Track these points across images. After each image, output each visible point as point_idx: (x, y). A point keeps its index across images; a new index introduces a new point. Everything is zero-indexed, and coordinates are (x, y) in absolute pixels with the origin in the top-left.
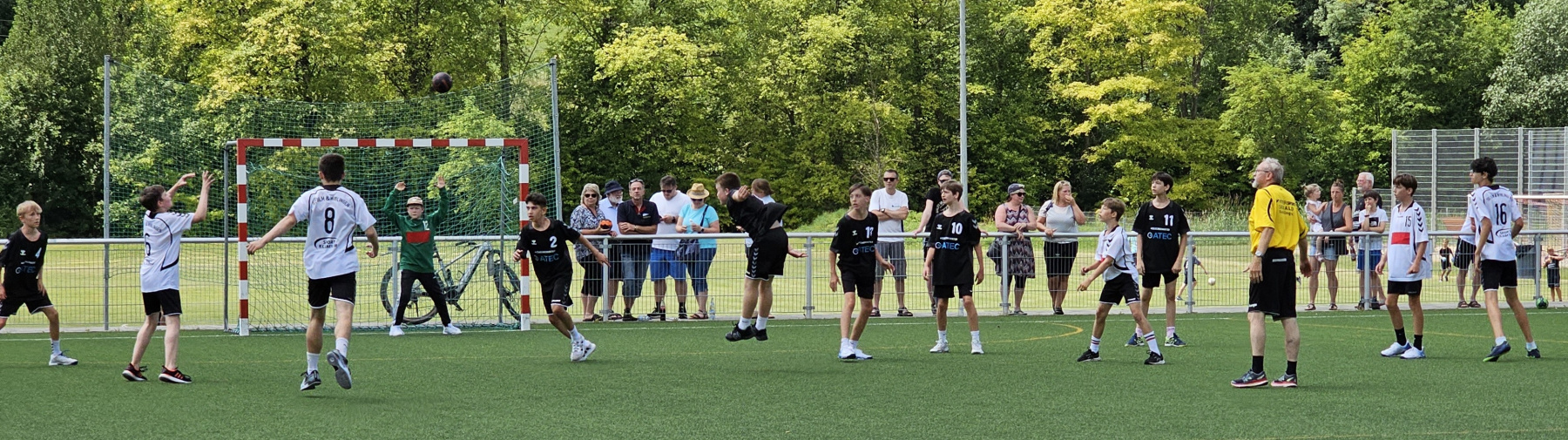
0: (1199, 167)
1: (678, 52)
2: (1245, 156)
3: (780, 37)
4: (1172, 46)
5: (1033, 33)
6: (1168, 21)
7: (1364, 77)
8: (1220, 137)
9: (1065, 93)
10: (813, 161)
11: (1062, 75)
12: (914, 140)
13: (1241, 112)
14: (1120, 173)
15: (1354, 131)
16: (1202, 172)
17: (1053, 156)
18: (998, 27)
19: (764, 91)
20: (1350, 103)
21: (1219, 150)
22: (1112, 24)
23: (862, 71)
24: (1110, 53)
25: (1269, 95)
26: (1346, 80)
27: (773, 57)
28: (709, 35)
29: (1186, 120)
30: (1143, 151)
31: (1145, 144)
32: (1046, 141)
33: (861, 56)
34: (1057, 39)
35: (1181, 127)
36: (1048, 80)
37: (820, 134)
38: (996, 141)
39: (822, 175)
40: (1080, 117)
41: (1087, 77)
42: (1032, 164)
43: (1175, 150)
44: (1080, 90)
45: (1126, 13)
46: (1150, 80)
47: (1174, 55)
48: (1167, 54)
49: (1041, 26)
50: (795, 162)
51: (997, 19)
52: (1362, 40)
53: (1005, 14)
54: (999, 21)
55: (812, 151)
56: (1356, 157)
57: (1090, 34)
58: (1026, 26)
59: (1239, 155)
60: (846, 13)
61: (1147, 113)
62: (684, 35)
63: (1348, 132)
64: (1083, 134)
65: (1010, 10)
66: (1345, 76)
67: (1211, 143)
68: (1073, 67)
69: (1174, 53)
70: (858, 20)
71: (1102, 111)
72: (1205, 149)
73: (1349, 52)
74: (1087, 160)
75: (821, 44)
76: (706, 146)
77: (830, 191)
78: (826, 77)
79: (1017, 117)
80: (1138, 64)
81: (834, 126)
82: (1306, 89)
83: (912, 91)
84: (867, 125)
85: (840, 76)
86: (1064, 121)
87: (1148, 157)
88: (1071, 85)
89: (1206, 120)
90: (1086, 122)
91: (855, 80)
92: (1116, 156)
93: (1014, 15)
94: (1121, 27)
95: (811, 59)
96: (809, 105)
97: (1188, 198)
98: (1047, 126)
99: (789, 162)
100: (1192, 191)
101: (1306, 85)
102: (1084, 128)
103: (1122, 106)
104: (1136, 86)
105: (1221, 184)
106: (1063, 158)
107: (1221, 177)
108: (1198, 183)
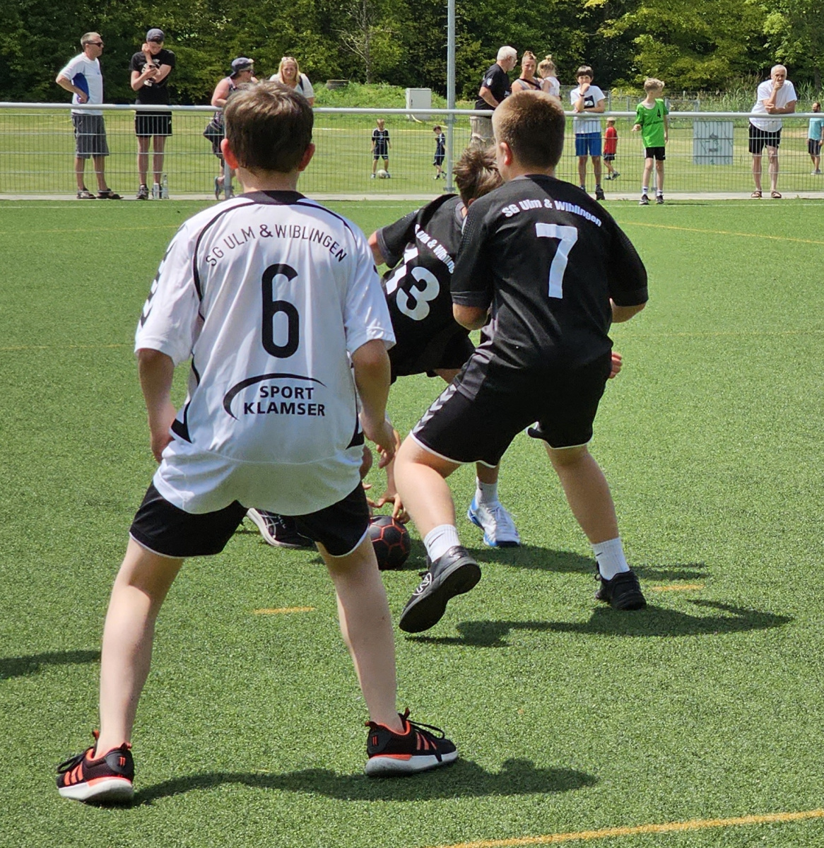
0: (725, 44)
2: (772, 32)
8: (746, 12)
10: (297, 30)
14: (638, 49)
16: (728, 48)
17: (567, 29)
21: (746, 26)
30: (664, 25)
31: (665, 17)
32: (561, 13)
38: (503, 13)
39: (306, 46)
42: (543, 37)
43: (699, 25)
50: (278, 31)
55: (296, 19)
67: (739, 18)
72: (733, 24)
74: (603, 34)
77: (315, 63)
87: (670, 31)
92: (634, 31)
97: (711, 77)
99: (271, 29)
100: (717, 70)
105: (748, 61)
106: (578, 32)
108: (723, 60)
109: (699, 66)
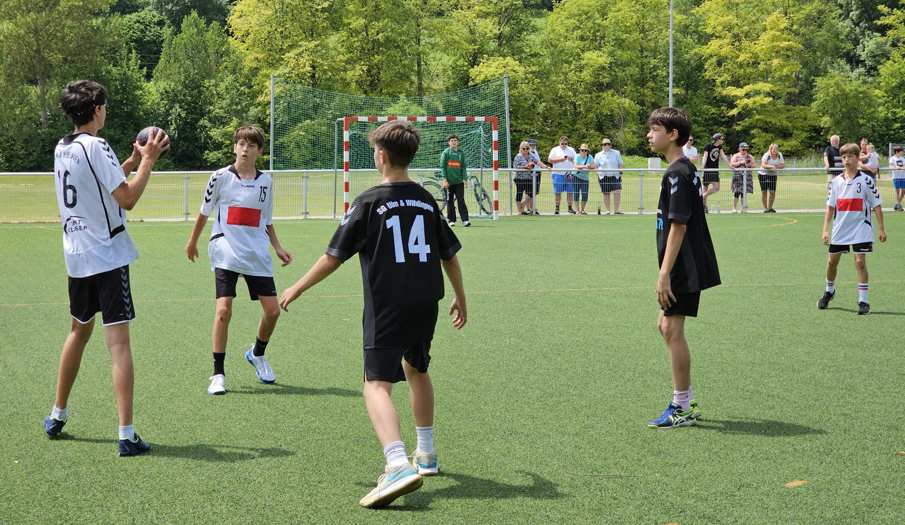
0: (798, 132)
1: (514, 71)
2: (825, 126)
3: (570, 63)
4: (784, 66)
5: (706, 60)
6: (782, 52)
7: (892, 83)
8: (810, 116)
9: (724, 93)
10: (587, 130)
11: (722, 82)
12: (641, 119)
13: (823, 102)
14: (754, 137)
15: (886, 112)
16: (800, 135)
17: (717, 127)
18: (687, 56)
19: (561, 92)
20: (884, 97)
21: (810, 123)
22: (750, 55)
23: (613, 81)
24: (749, 70)
25: (839, 93)
26: (882, 84)
27: (566, 74)
28: (530, 61)
29: (791, 107)
30: (767, 124)
31: (768, 120)
32: (713, 119)
33: (613, 73)
34: (719, 64)
35: (788, 111)
36: (714, 86)
37: (591, 115)
39: (592, 137)
40: (732, 106)
41: (737, 83)
42: (705, 131)
43: (785, 123)
44: (732, 91)
45: (759, 48)
46: (771, 85)
47: (785, 71)
48: (781, 70)
49: (711, 56)
50: (577, 130)
51: (687, 52)
52: (890, 62)
53: (691, 50)
54: (688, 54)
55: (586, 125)
56: (887, 127)
57: (739, 60)
58: (703, 56)
59: (822, 126)
60: (605, 50)
61: (770, 103)
62: (517, 62)
63: (882, 112)
64: (734, 115)
65: (693, 47)
66: (881, 82)
67: (805, 119)
68: (729, 79)
69: (785, 70)
70: (611, 54)
71: (744, 103)
72: (802, 122)
73: (883, 69)
74: (735, 129)
75: (591, 67)
76: (529, 122)
77: (596, 146)
78: (593, 85)
79: (697, 106)
80: (764, 76)
81: (598, 111)
82: (860, 90)
83: (640, 92)
84: (616, 111)
85: (602, 84)
86: (723, 108)
87: (769, 127)
88: (727, 88)
89: (802, 107)
90: (736, 109)
91: (609, 86)
92: (751, 127)
93: (696, 50)
94: (756, 56)
95: (586, 75)
96: (585, 100)
97: (791, 150)
98: (713, 111)
99: (573, 130)
100: (795, 146)
101: (860, 87)
102: (734, 112)
103: (756, 100)
104: (764, 88)
105: (809, 141)
106: (722, 128)
107: (811, 138)
108: (798, 141)
109: (785, 144)
